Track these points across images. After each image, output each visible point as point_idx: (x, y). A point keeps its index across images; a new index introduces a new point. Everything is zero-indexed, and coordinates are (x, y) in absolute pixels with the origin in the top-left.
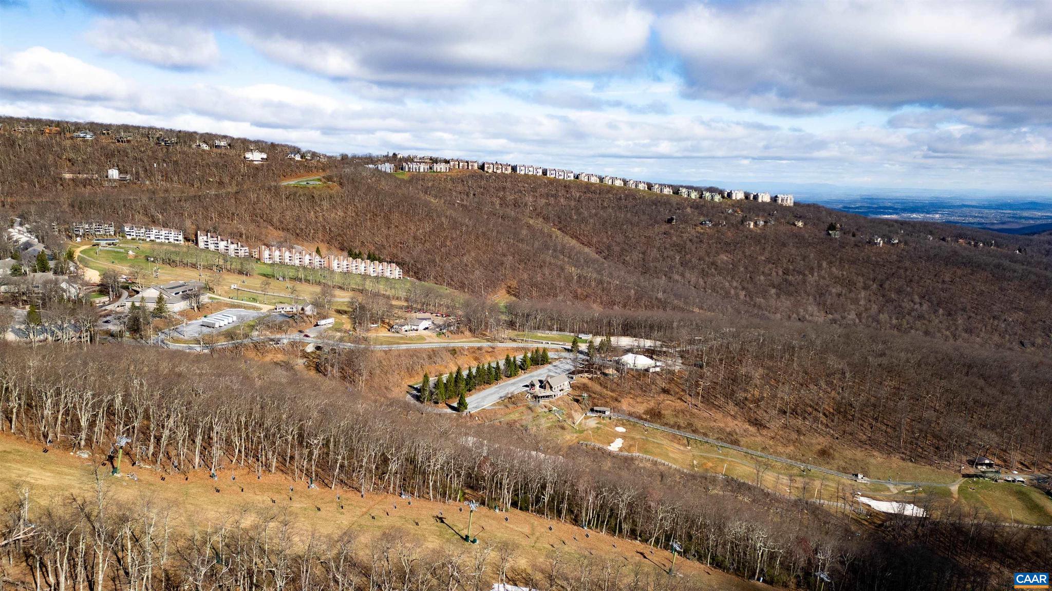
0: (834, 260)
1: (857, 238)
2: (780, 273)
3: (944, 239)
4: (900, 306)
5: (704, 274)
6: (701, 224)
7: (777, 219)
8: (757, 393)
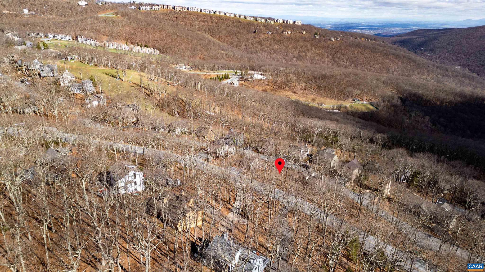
0: (317, 47)
1: (325, 38)
2: (297, 52)
3: (356, 38)
4: (339, 64)
5: (269, 53)
6: (267, 33)
7: (295, 31)
8: (294, 84)
